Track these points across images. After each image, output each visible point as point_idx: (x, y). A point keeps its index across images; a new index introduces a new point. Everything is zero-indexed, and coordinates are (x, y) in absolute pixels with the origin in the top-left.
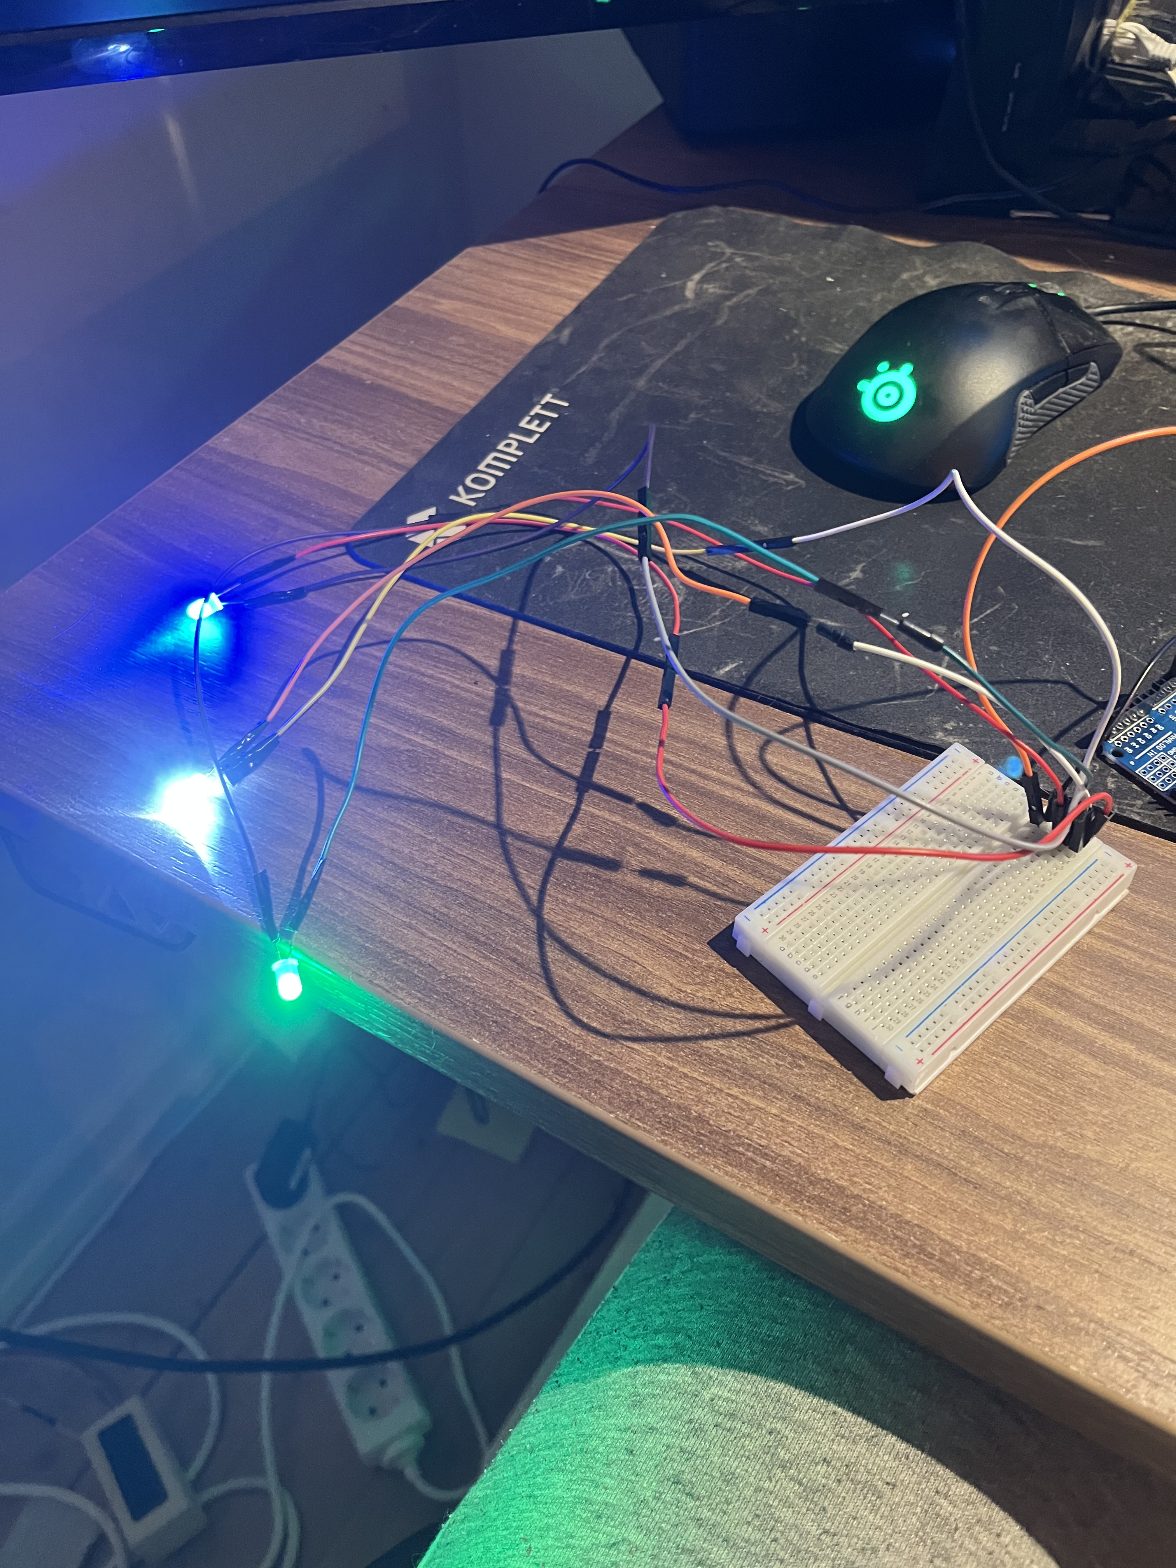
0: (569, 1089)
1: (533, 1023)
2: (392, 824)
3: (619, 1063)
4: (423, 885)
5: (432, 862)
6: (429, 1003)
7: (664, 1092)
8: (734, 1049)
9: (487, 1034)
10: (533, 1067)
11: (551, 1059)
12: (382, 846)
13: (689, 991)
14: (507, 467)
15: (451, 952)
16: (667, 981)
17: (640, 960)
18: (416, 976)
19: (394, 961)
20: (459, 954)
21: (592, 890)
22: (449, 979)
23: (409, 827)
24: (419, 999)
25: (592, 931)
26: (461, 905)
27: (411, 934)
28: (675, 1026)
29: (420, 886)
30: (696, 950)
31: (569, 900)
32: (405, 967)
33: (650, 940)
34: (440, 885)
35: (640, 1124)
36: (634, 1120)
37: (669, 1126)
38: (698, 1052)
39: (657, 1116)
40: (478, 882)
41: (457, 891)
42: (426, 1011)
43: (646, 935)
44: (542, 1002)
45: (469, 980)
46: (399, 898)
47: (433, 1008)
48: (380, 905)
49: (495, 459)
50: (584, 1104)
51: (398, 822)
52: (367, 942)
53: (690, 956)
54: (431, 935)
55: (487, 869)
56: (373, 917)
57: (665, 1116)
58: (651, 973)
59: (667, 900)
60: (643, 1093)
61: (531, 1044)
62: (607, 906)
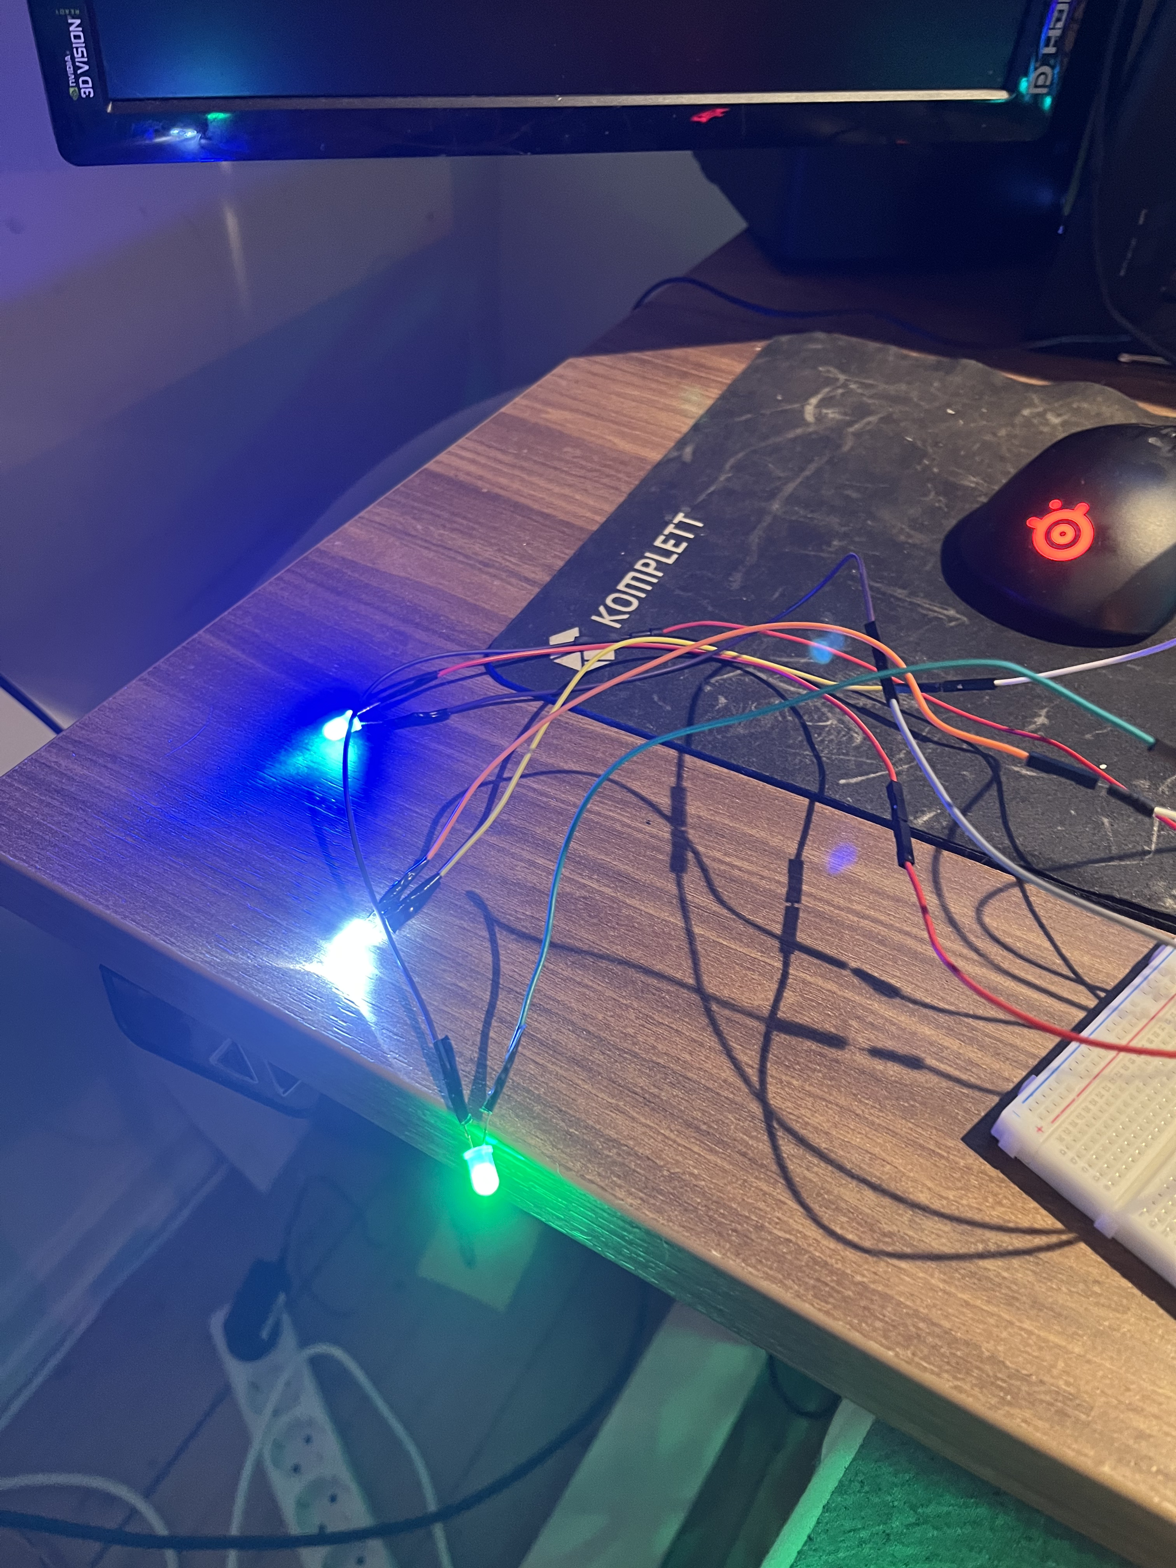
0: (835, 1319)
1: (780, 1234)
2: (579, 983)
3: (887, 1286)
4: (625, 1059)
5: (630, 1031)
6: (654, 1205)
7: (947, 1325)
8: (1017, 1271)
9: (728, 1245)
10: (787, 1288)
11: (807, 1280)
12: (572, 1010)
13: (951, 1197)
14: (649, 588)
15: (671, 1143)
16: (924, 1185)
17: (888, 1158)
18: (634, 1171)
19: (606, 1152)
20: (679, 1145)
21: (820, 1071)
22: (672, 1177)
23: (600, 988)
24: (641, 1199)
25: (828, 1121)
26: (672, 1085)
27: (620, 1119)
28: (944, 1240)
29: (622, 1059)
30: (950, 1148)
31: (795, 1082)
32: (620, 1159)
33: (895, 1134)
34: (644, 1060)
35: (925, 1364)
36: (917, 1359)
37: (960, 1367)
38: (976, 1273)
39: (943, 1355)
40: (688, 1057)
41: (664, 1067)
42: (651, 1215)
43: (891, 1127)
44: (785, 1207)
45: (696, 1177)
46: (600, 1074)
47: (660, 1211)
48: (580, 1082)
49: (634, 578)
50: (855, 1337)
51: (586, 981)
52: (571, 1127)
53: (945, 1154)
54: (643, 1120)
55: (695, 1041)
56: (573, 1096)
57: (954, 1355)
58: (904, 1174)
59: (906, 1085)
60: (921, 1325)
61: (780, 1259)
62: (840, 1091)
